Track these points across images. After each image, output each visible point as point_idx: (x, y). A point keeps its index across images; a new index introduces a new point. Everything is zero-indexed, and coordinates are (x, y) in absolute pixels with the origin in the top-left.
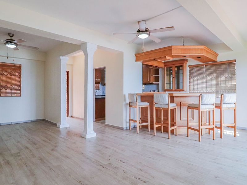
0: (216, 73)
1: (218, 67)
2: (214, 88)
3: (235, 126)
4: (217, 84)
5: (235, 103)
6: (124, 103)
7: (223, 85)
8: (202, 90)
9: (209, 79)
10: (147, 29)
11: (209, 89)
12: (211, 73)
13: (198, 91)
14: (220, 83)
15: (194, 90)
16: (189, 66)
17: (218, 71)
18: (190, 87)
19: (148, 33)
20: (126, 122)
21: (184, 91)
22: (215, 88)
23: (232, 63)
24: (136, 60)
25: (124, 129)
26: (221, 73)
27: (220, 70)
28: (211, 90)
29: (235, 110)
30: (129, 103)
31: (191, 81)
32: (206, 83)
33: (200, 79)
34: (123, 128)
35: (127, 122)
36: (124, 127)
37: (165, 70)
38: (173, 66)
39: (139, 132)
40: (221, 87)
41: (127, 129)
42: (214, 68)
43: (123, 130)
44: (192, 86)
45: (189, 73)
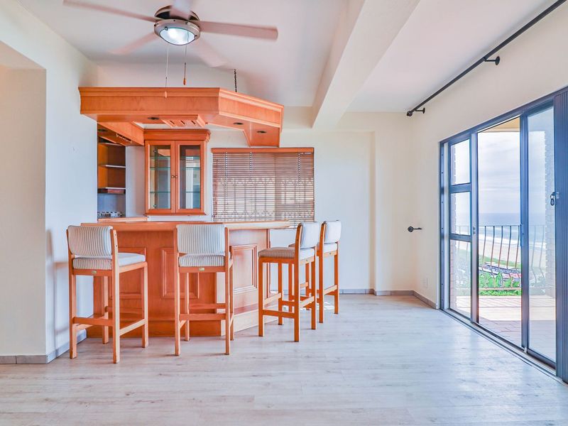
0: (276, 174)
1: (280, 160)
2: (271, 209)
3: (336, 291)
4: (277, 199)
5: (336, 243)
6: (48, 263)
7: (289, 202)
8: (245, 213)
9: (261, 186)
10: (194, 16)
11: (260, 209)
12: (265, 173)
13: (235, 213)
14: (283, 196)
15: (225, 213)
16: (213, 149)
17: (280, 168)
18: (215, 204)
19: (195, 28)
20: (55, 330)
21: (204, 214)
22: (273, 209)
23: (306, 155)
24: (83, 111)
25: (49, 359)
26: (284, 172)
27: (285, 168)
28: (266, 211)
29: (336, 257)
30: (71, 260)
31: (220, 189)
32: (263, 196)
33: (240, 184)
34: (45, 357)
35: (56, 333)
36: (49, 351)
37: (146, 155)
38: (172, 143)
39: (121, 358)
40: (285, 205)
41: (57, 358)
42: (271, 160)
43: (44, 364)
44: (220, 201)
45: (214, 166)
